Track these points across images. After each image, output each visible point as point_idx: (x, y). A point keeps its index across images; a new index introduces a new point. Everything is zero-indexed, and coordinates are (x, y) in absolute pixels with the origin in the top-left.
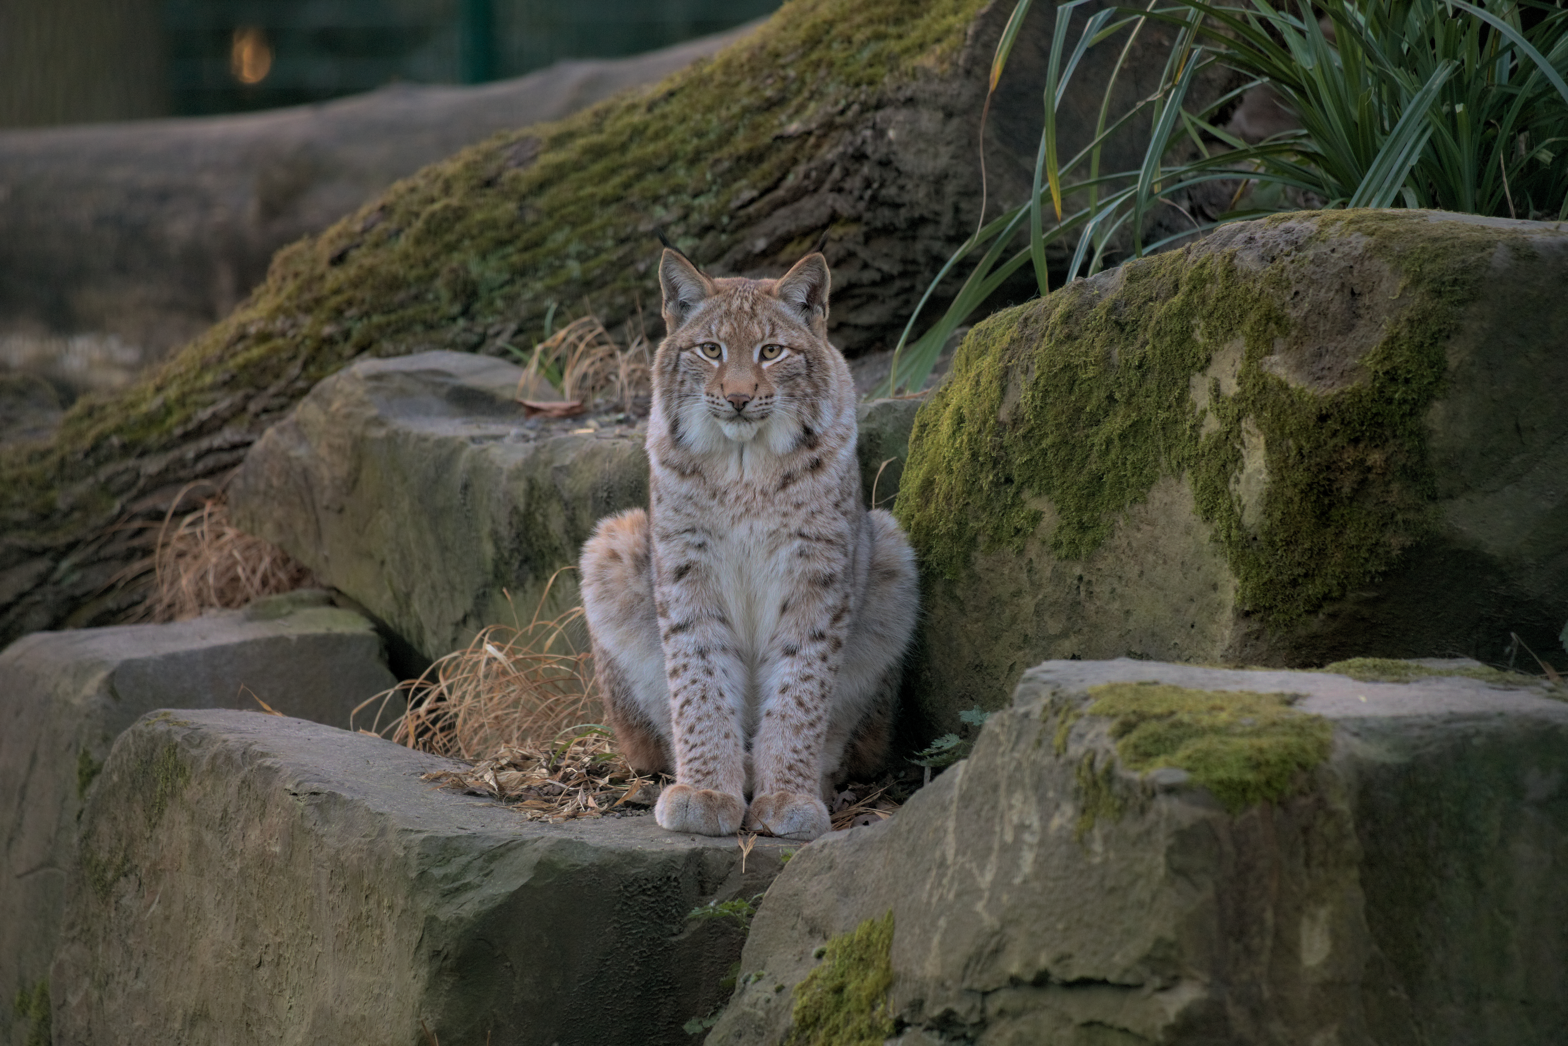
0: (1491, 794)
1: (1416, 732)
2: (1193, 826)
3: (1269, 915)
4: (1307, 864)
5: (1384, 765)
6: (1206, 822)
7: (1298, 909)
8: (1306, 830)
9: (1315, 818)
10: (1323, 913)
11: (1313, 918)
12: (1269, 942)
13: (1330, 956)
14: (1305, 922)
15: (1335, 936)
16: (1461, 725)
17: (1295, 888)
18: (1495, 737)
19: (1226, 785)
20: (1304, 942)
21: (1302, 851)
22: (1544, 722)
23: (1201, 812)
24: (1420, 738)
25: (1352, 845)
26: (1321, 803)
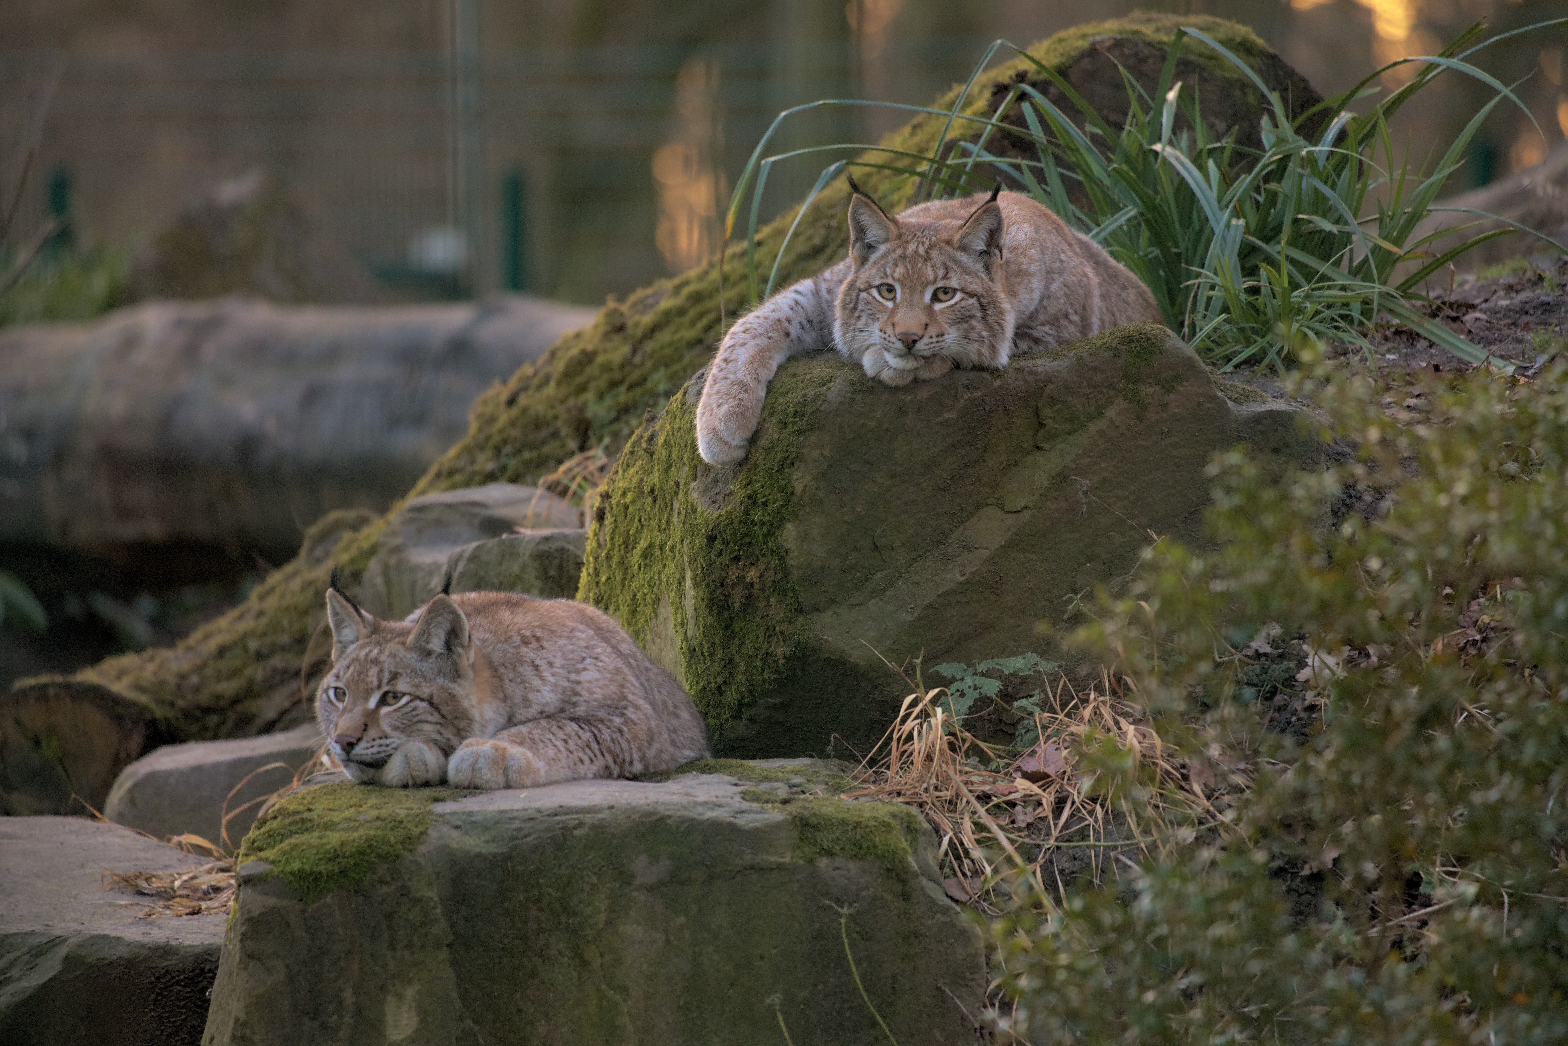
0: (595, 880)
1: (517, 824)
2: (262, 914)
3: (348, 995)
4: (392, 946)
5: (479, 855)
6: (276, 910)
7: (382, 988)
8: (389, 916)
9: (399, 904)
10: (410, 992)
11: (400, 997)
12: (348, 1019)
13: (417, 1031)
14: (391, 1000)
15: (423, 1013)
16: (563, 818)
17: (377, 969)
18: (598, 828)
19: (300, 876)
20: (390, 1019)
21: (386, 935)
22: (651, 814)
23: (272, 901)
24: (519, 829)
25: (440, 928)
26: (404, 892)
